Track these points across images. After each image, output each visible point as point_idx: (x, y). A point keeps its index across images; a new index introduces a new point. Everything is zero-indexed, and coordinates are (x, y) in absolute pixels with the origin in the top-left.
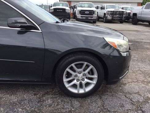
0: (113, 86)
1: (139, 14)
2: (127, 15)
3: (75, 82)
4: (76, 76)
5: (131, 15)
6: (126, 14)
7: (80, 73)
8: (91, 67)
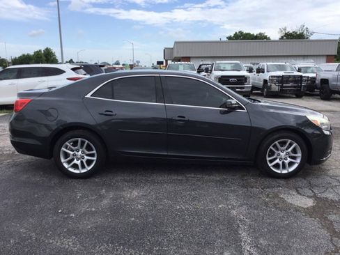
0: (316, 167)
1: (334, 81)
2: (309, 82)
3: (278, 161)
4: (279, 155)
5: (317, 82)
6: (308, 80)
7: (282, 151)
8: (295, 145)
